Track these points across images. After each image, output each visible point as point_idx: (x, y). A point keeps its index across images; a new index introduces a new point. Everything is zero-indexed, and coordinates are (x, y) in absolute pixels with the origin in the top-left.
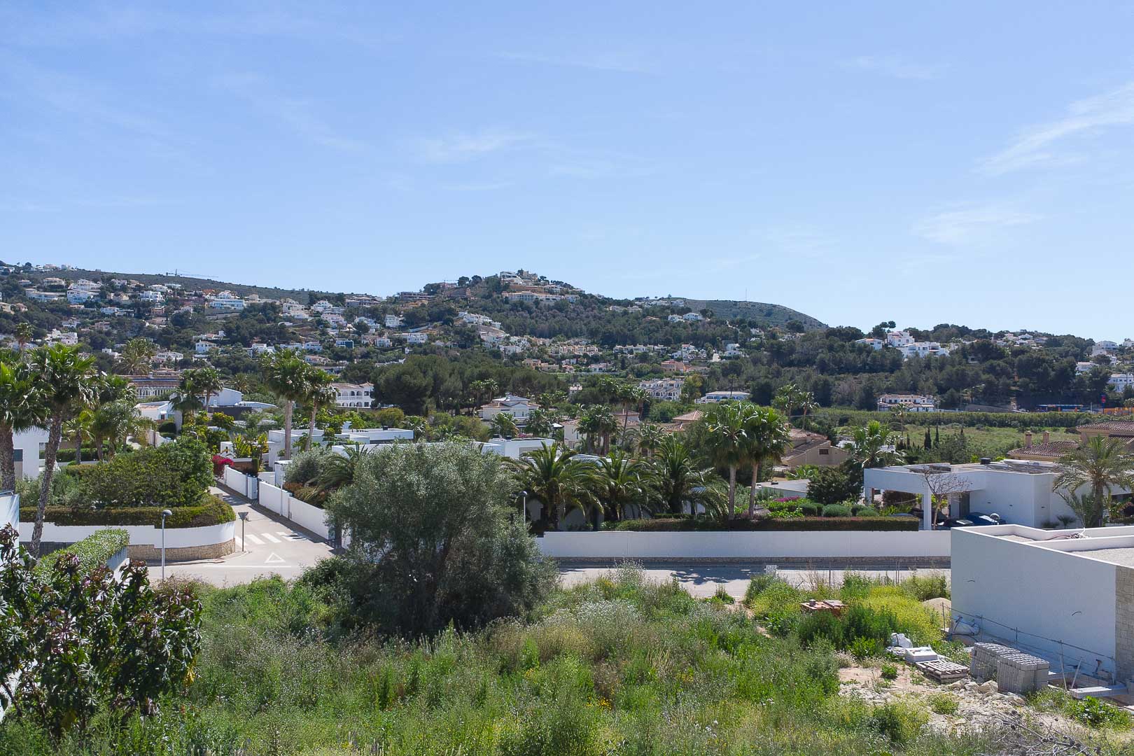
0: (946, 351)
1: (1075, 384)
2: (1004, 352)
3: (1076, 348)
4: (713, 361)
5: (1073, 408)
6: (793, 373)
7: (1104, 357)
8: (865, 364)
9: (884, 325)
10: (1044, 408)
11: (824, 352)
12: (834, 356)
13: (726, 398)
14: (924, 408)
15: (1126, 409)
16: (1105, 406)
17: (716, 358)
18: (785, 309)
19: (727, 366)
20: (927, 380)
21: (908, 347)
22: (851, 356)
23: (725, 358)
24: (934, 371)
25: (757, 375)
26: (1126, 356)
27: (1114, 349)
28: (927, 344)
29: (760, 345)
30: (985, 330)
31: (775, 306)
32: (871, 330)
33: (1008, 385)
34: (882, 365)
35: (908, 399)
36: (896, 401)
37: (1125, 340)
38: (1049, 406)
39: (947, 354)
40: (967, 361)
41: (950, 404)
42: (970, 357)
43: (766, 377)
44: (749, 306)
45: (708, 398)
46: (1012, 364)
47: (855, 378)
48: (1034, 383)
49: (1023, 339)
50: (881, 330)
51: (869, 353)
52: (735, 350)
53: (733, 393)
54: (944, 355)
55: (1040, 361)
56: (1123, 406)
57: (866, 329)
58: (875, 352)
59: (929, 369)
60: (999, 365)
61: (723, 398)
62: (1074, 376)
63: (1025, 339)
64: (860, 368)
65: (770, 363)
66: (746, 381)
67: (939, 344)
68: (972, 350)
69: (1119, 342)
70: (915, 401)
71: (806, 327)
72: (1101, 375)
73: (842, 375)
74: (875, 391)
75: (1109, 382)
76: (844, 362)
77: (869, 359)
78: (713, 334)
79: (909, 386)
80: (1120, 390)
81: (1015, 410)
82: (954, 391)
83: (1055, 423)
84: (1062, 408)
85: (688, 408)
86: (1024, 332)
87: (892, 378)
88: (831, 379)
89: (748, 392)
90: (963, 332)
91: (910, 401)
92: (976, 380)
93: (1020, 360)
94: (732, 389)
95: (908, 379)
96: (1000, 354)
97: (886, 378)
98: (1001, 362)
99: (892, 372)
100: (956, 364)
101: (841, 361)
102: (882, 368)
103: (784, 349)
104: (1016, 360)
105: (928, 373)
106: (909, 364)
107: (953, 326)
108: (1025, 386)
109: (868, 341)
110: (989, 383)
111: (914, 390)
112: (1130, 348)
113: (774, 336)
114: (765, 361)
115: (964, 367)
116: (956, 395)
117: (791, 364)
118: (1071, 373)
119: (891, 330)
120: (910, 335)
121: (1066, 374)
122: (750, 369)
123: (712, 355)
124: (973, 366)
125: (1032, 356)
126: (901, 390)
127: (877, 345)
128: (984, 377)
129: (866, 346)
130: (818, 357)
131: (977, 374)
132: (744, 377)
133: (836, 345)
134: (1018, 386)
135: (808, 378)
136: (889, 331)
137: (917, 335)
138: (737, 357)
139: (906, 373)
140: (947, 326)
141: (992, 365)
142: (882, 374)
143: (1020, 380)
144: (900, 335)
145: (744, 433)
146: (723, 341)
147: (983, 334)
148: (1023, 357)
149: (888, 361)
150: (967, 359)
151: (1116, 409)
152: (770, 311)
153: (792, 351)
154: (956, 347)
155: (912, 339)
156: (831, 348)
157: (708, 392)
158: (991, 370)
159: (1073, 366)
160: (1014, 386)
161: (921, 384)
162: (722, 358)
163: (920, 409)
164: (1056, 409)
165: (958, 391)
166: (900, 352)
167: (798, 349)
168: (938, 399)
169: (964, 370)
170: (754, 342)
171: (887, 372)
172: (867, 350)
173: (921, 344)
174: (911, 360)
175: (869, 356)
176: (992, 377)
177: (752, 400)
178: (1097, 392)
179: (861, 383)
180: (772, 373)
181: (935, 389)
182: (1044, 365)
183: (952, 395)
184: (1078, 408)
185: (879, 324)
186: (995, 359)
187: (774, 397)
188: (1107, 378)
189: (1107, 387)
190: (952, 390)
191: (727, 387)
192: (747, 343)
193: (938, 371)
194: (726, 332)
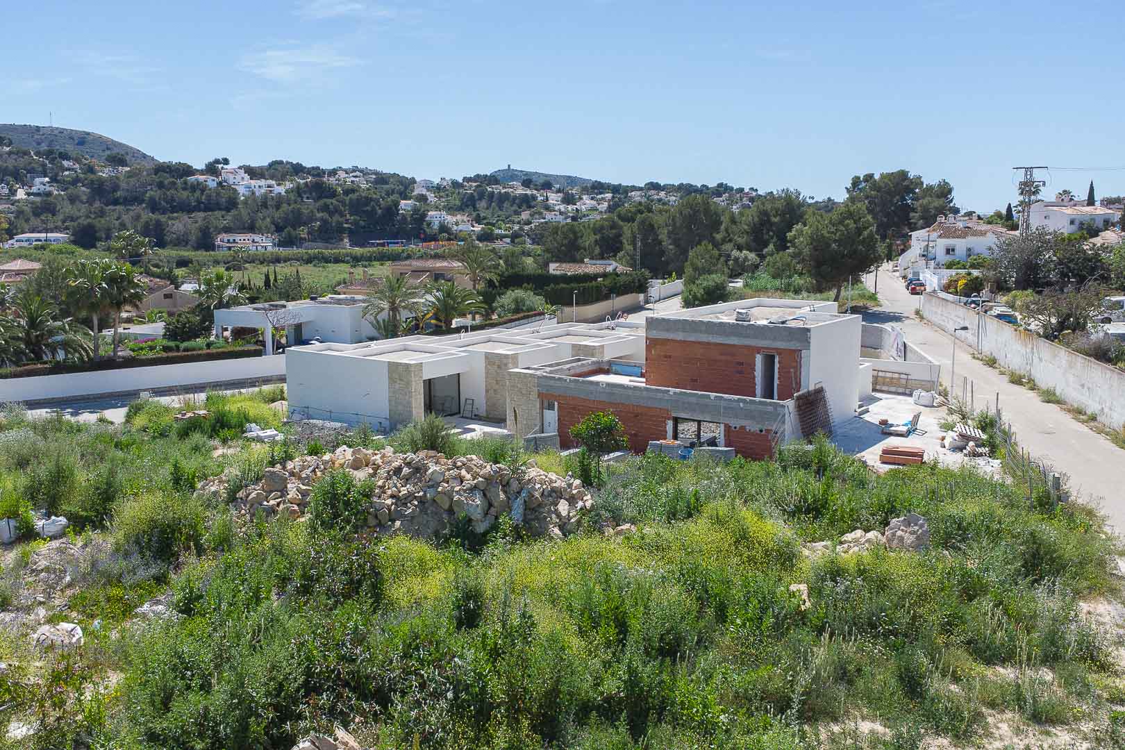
0: (281, 190)
1: (398, 221)
2: (336, 190)
3: (400, 186)
4: (17, 198)
5: (397, 243)
6: (120, 212)
7: (423, 195)
8: (199, 202)
9: (217, 161)
10: (373, 244)
11: (154, 189)
12: (165, 194)
13: (40, 241)
14: (263, 247)
15: (441, 242)
16: (425, 240)
17: (21, 194)
18: (101, 137)
19: (39, 204)
20: (264, 218)
21: (243, 186)
22: (184, 194)
23: (34, 194)
24: (270, 209)
25: (78, 214)
26: (442, 194)
27: (432, 187)
28: (263, 182)
29: (75, 181)
30: (319, 167)
31: (88, 134)
32: (203, 166)
33: (341, 223)
34: (218, 204)
35: (246, 238)
36: (234, 240)
37: (442, 179)
38: (378, 241)
39: (283, 193)
41: (288, 242)
42: (305, 196)
43: (88, 217)
44: (56, 132)
45: (17, 241)
46: (343, 203)
47: (190, 218)
48: (364, 221)
49: (353, 176)
50: (214, 167)
51: (203, 190)
52: (44, 185)
53: (49, 235)
54: (281, 193)
55: (368, 200)
56: (438, 241)
57: (199, 165)
58: (210, 189)
59: (266, 208)
60: (332, 203)
61: (36, 241)
62: (398, 214)
63: (356, 176)
64: (195, 206)
65: (90, 202)
66: (64, 222)
67: (274, 182)
68: (306, 189)
69: (437, 181)
70: (253, 240)
71: (128, 158)
72: (420, 213)
73: (175, 215)
74: (212, 230)
75: (427, 219)
76: (177, 199)
77: (204, 197)
78: (15, 167)
79: (246, 225)
80: (436, 226)
81: (346, 247)
82: (292, 230)
83: (382, 258)
84: (388, 243)
86: (355, 169)
87: (229, 217)
88: (163, 218)
89: (67, 234)
90: (298, 169)
91: (248, 240)
92: (312, 219)
93: (350, 199)
94: (47, 231)
95: (246, 218)
96: (333, 194)
97: (223, 217)
98: (334, 201)
99: (228, 210)
100: (292, 202)
101: (173, 200)
102: (218, 207)
104: (347, 199)
105: (265, 211)
106: (245, 202)
107: (288, 163)
108: (355, 223)
109: (201, 178)
110: (322, 220)
111: (252, 229)
112: (445, 187)
113: (91, 170)
114: (84, 198)
115: (299, 206)
116: (293, 233)
117: (116, 202)
118: (395, 211)
119: (225, 167)
120: (245, 173)
121: (392, 210)
122: (67, 209)
123: (16, 191)
124: (309, 205)
125: (361, 195)
126: (238, 229)
127: (211, 182)
129: (199, 183)
130: (147, 195)
131: (312, 212)
132: (61, 217)
133: (166, 182)
134: (350, 223)
135: (138, 217)
136: (222, 168)
137: (252, 172)
138: (49, 194)
139: (244, 212)
140: (281, 162)
141: (325, 204)
142: (218, 214)
143: (352, 218)
144: (234, 172)
145: (104, 285)
146: (29, 175)
147: (317, 172)
148: (354, 196)
149: (224, 200)
150: (302, 198)
151: (433, 243)
152: (83, 139)
153: (116, 188)
154: (291, 186)
155: (247, 177)
156: (161, 185)
157: (16, 234)
158: (325, 208)
159: (396, 204)
160: (346, 223)
161: (259, 223)
162: (28, 194)
163: (259, 248)
164: (383, 245)
165: (295, 229)
166: (235, 190)
167: (123, 185)
168: (276, 237)
169: (299, 209)
170: (67, 176)
171: (223, 210)
172: (199, 187)
173: (256, 181)
174: (247, 199)
175: (202, 194)
176: (325, 215)
177: (74, 242)
178: (417, 229)
179: (196, 222)
180: (95, 213)
181: (273, 228)
182: (372, 203)
183: (289, 233)
184: (402, 243)
185: (211, 160)
186: (327, 197)
187: (100, 240)
188: (424, 215)
189: (425, 223)
190: (289, 228)
191: (40, 229)
192: (59, 178)
193: (274, 210)
194: (30, 163)
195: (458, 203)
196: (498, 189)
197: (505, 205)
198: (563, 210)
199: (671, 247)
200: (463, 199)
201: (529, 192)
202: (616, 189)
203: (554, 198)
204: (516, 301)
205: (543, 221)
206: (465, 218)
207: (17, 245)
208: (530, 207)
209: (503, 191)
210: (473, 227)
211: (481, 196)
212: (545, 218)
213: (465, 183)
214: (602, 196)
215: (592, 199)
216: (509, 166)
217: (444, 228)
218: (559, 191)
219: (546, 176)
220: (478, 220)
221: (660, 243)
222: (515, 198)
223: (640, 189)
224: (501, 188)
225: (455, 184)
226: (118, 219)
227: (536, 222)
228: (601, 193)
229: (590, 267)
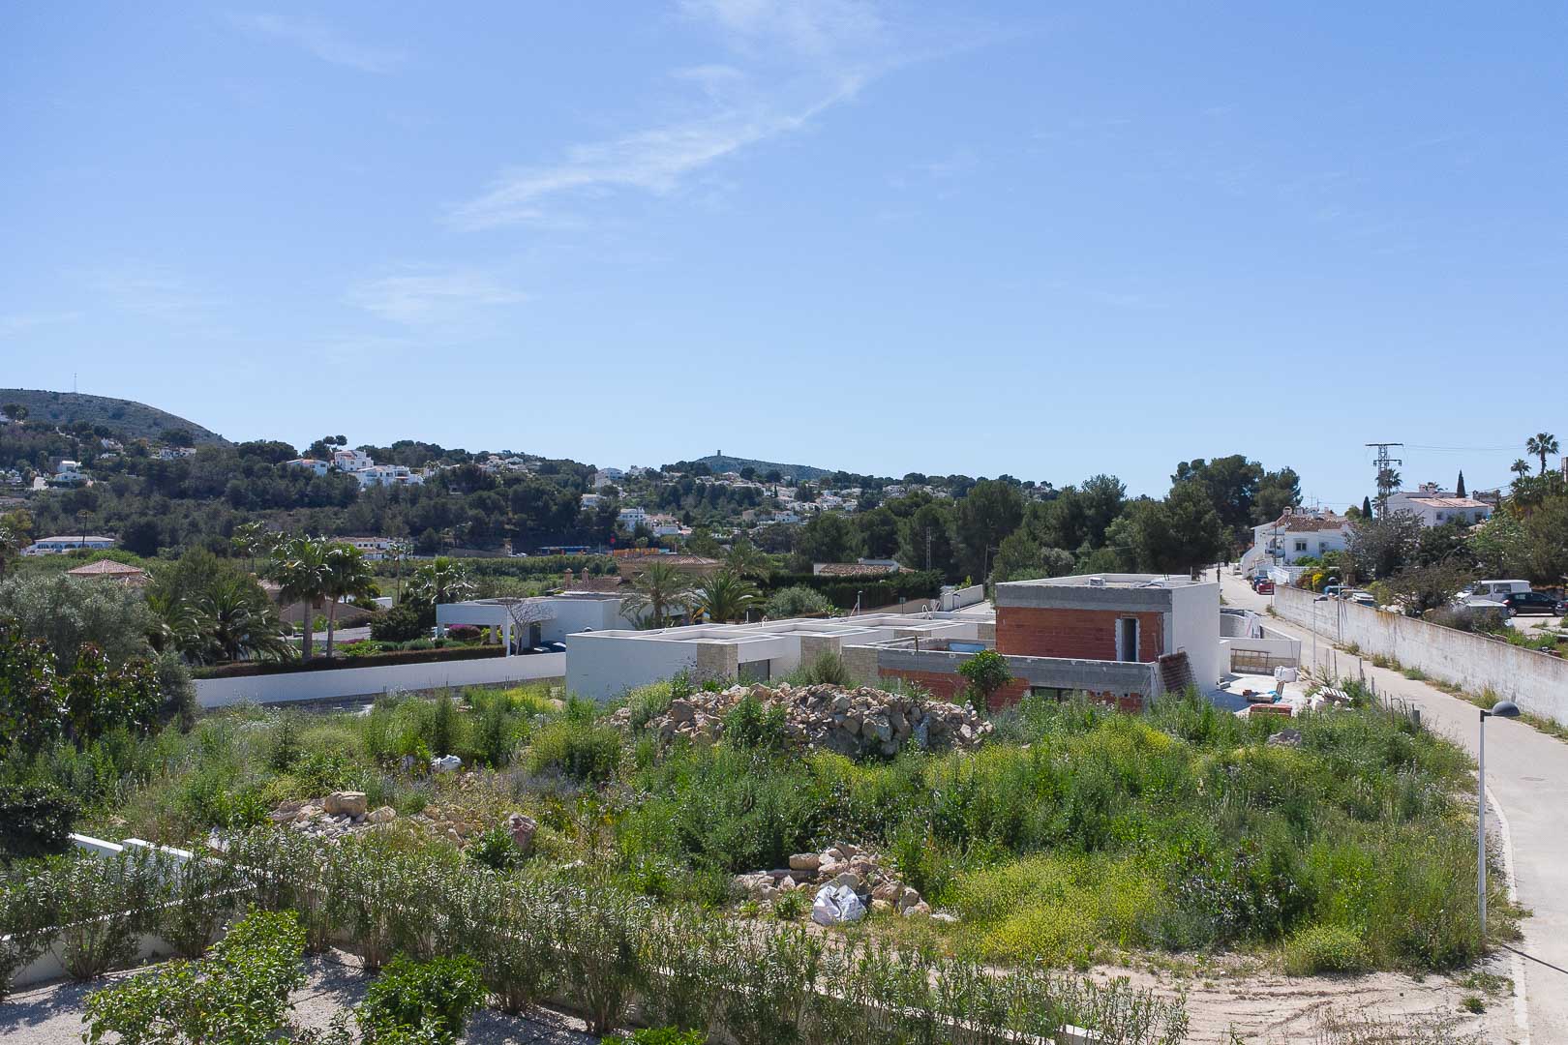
0: (418, 478)
1: (580, 521)
2: (494, 481)
3: (576, 477)
4: (35, 489)
5: (578, 550)
6: (188, 506)
7: (611, 488)
8: (302, 495)
9: (329, 440)
10: (545, 552)
11: (238, 477)
12: (254, 483)
13: (73, 546)
15: (638, 550)
16: (616, 547)
17: (39, 484)
18: (146, 408)
19: (72, 497)
20: (395, 517)
21: (365, 472)
22: (282, 484)
23: (58, 484)
24: (403, 504)
25: (126, 511)
26: (633, 487)
27: (620, 478)
28: (391, 469)
29: (117, 467)
30: (463, 450)
31: (128, 403)
32: (308, 447)
33: (502, 523)
34: (329, 497)
35: (369, 543)
37: (632, 467)
38: (552, 548)
39: (421, 483)
40: (447, 491)
41: (427, 549)
42: (451, 487)
43: (143, 514)
44: (81, 401)
45: (39, 547)
46: (505, 496)
47: (290, 515)
48: (532, 520)
49: (510, 463)
50: (325, 447)
51: (308, 479)
52: (74, 471)
53: (87, 538)
54: (417, 483)
55: (539, 493)
56: (634, 547)
57: (301, 446)
58: (318, 477)
59: (397, 502)
60: (489, 497)
61: (66, 547)
62: (579, 512)
63: (514, 463)
64: (296, 501)
65: (145, 494)
66: (107, 521)
67: (407, 469)
68: (453, 478)
69: (625, 469)
70: (379, 545)
72: (610, 510)
73: (268, 511)
75: (619, 518)
76: (271, 491)
77: (309, 488)
78: (30, 446)
79: (369, 526)
80: (631, 529)
81: (509, 555)
82: (432, 530)
83: (561, 569)
84: (566, 550)
85: (13, 562)
86: (511, 454)
87: (346, 513)
88: (254, 516)
89: (112, 537)
90: (435, 452)
91: (371, 545)
92: (461, 517)
93: (515, 491)
94: (84, 533)
95: (368, 516)
96: (490, 484)
97: (336, 514)
98: (492, 494)
99: (343, 505)
100: (433, 495)
101: (265, 490)
102: (329, 501)
103: (171, 472)
104: (511, 491)
105: (395, 508)
106: (368, 496)
107: (419, 444)
108: (521, 523)
109: (306, 462)
110: (476, 519)
111: (376, 530)
112: (637, 478)
113: (141, 452)
114: (136, 489)
115: (444, 500)
116: (436, 537)
117: (182, 494)
118: (576, 508)
119: (339, 448)
120: (368, 456)
121: (571, 507)
122: (113, 503)
123: (32, 480)
124: (456, 499)
125: (529, 486)
126: (358, 531)
127: (320, 468)
128: (471, 513)
129: (303, 469)
130: (229, 485)
131: (462, 508)
132: (102, 514)
133: (256, 468)
134: (514, 524)
135: (215, 515)
136: (336, 450)
137: (377, 455)
138: (81, 484)
139: (365, 508)
140: (409, 444)
141: (480, 497)
142: (329, 510)
143: (516, 517)
144: (352, 455)
145: (326, 567)
146: (51, 457)
147: (459, 455)
148: (520, 488)
149: (337, 492)
150: (448, 489)
151: (627, 550)
152: (121, 410)
153: (184, 475)
154: (433, 473)
155: (370, 461)
156: (248, 472)
157: (38, 538)
158: (481, 503)
159: (578, 500)
160: (508, 524)
161: (387, 522)
162: (53, 484)
164: (559, 552)
165: (437, 532)
166: (354, 479)
167: (194, 471)
168: (411, 542)
169: (446, 503)
170: (107, 460)
171: (337, 505)
172: (304, 474)
173: (384, 467)
174: (369, 490)
175: (308, 484)
176: (481, 513)
177: (122, 548)
178: (605, 531)
179: (299, 521)
180: (154, 508)
181: (407, 530)
182: (545, 497)
183: (429, 537)
184: (585, 550)
185: (322, 439)
186: (484, 490)
187: (162, 544)
188: (616, 513)
189: (616, 525)
190: (430, 530)
191: (74, 530)
192: (95, 462)
193: (409, 505)
194: (53, 443)
195: (655, 498)
196: (710, 481)
197: (720, 501)
198: (797, 508)
199: (961, 546)
200: (663, 494)
201: (751, 485)
202: (866, 482)
203: (785, 494)
204: (793, 601)
205: (770, 522)
206: (670, 518)
207: (40, 553)
208: (753, 504)
209: (717, 483)
210: (681, 529)
211: (688, 489)
212: (774, 520)
213: (665, 473)
214: (849, 491)
215: (836, 494)
216: (719, 451)
217: (641, 531)
218: (790, 484)
219: (769, 465)
220: (687, 520)
221: (947, 541)
222: (734, 492)
223: (898, 482)
224: (713, 480)
225: (650, 474)
226: (186, 516)
227: (763, 524)
228: (847, 488)
229: (866, 567)
